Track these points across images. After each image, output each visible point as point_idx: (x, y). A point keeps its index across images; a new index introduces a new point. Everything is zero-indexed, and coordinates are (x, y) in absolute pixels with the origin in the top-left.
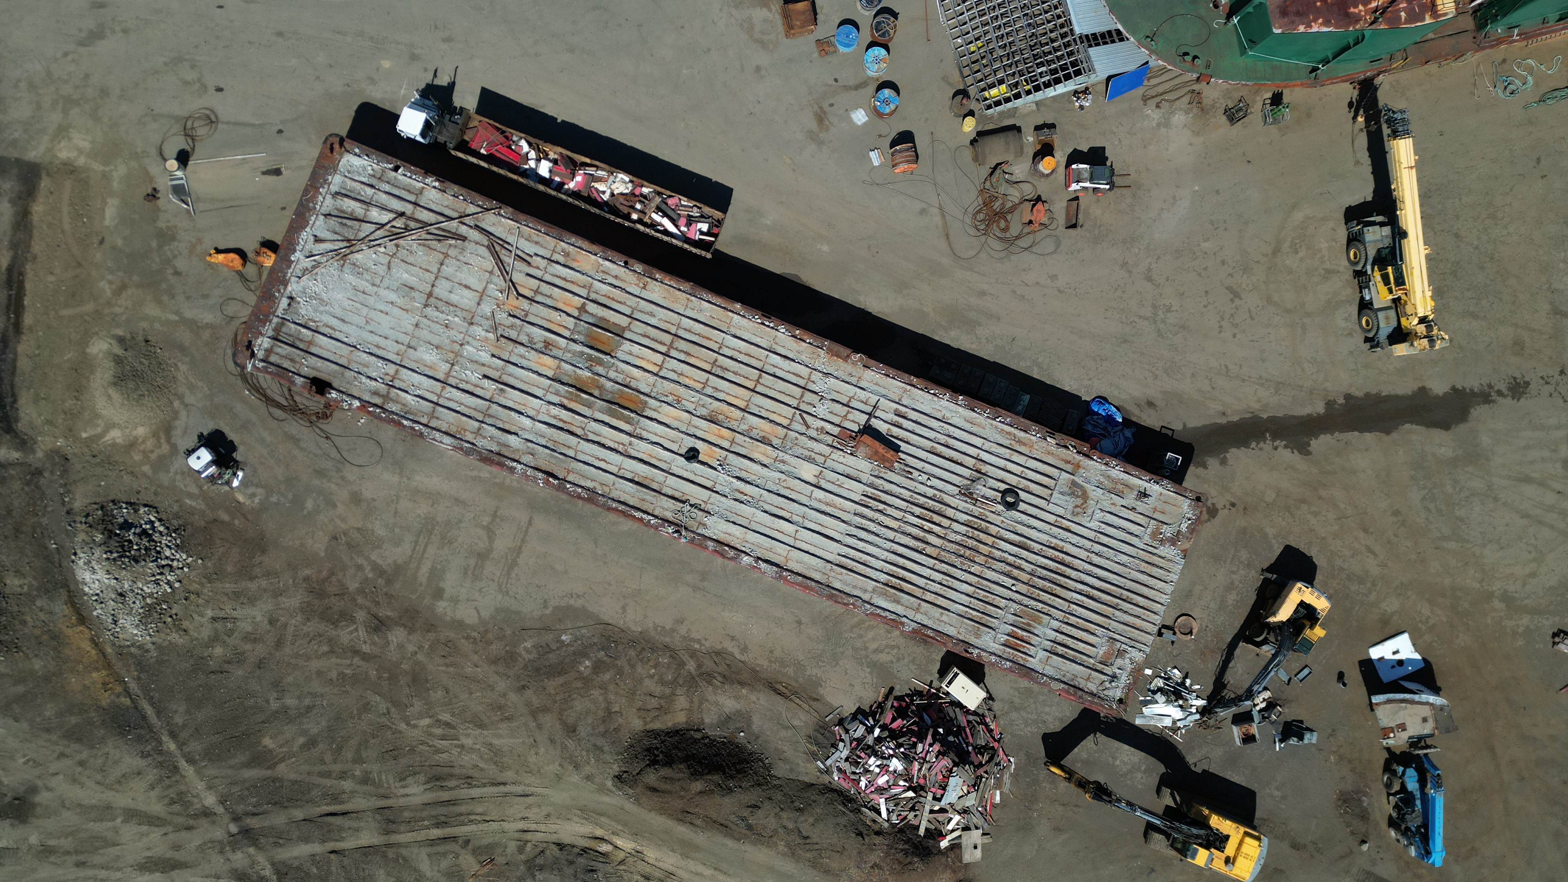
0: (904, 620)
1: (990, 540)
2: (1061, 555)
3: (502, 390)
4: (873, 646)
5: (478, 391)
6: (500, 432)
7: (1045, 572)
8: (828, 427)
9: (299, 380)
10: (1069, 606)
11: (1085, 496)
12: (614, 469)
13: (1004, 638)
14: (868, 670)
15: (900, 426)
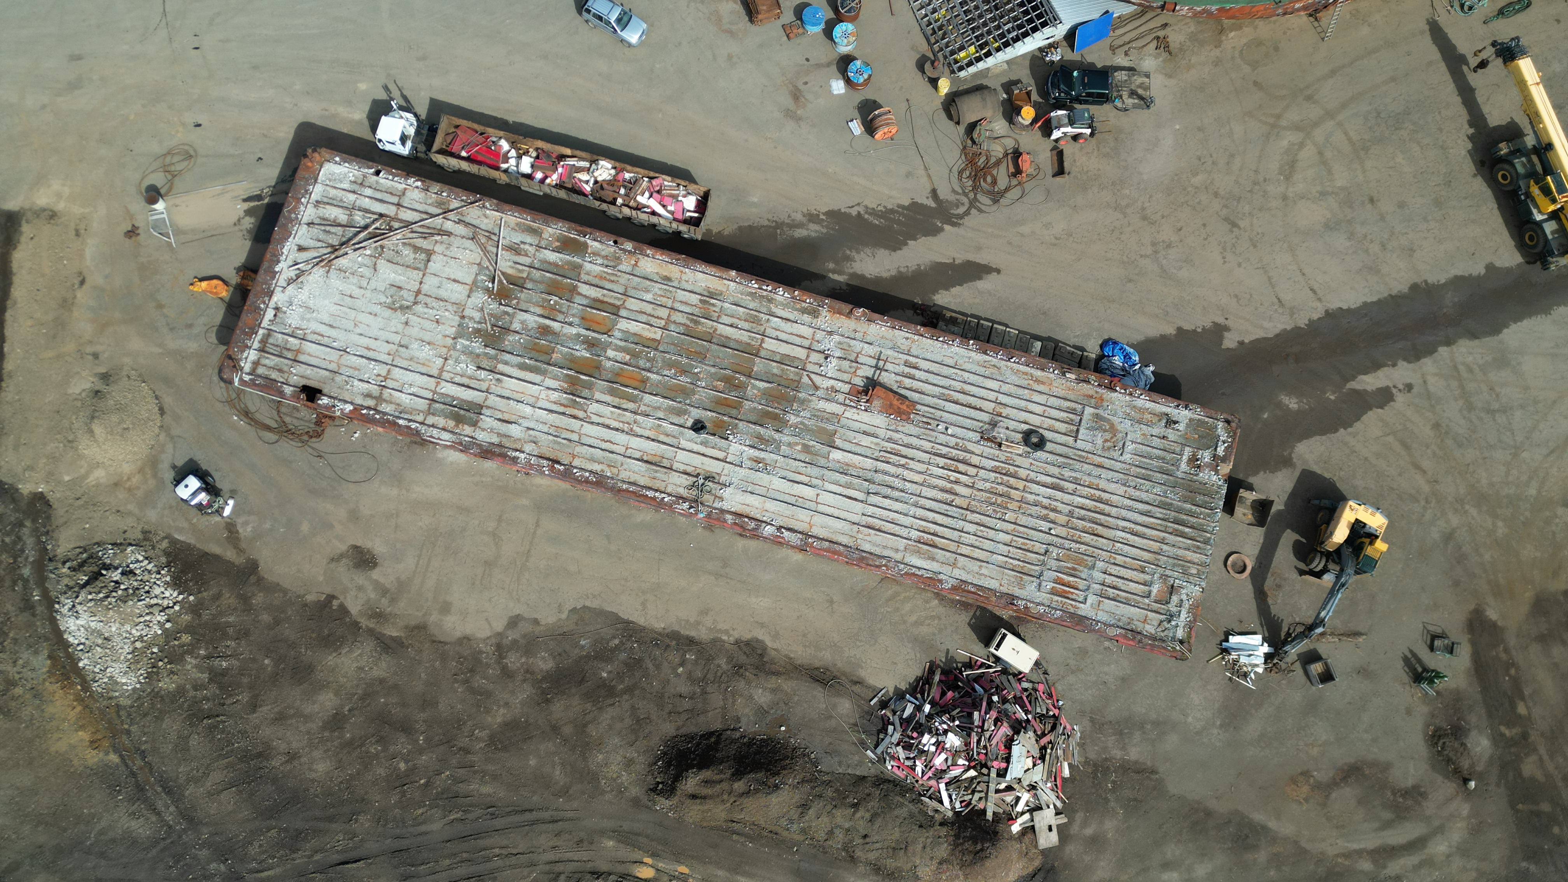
0: (941, 577)
1: (1021, 484)
2: (1098, 493)
3: (498, 380)
4: (913, 618)
5: (473, 383)
6: (499, 423)
7: (1083, 512)
8: (839, 385)
9: (288, 390)
10: (1113, 546)
11: (1113, 430)
12: (621, 450)
13: (1050, 585)
14: (910, 645)
15: (912, 378)
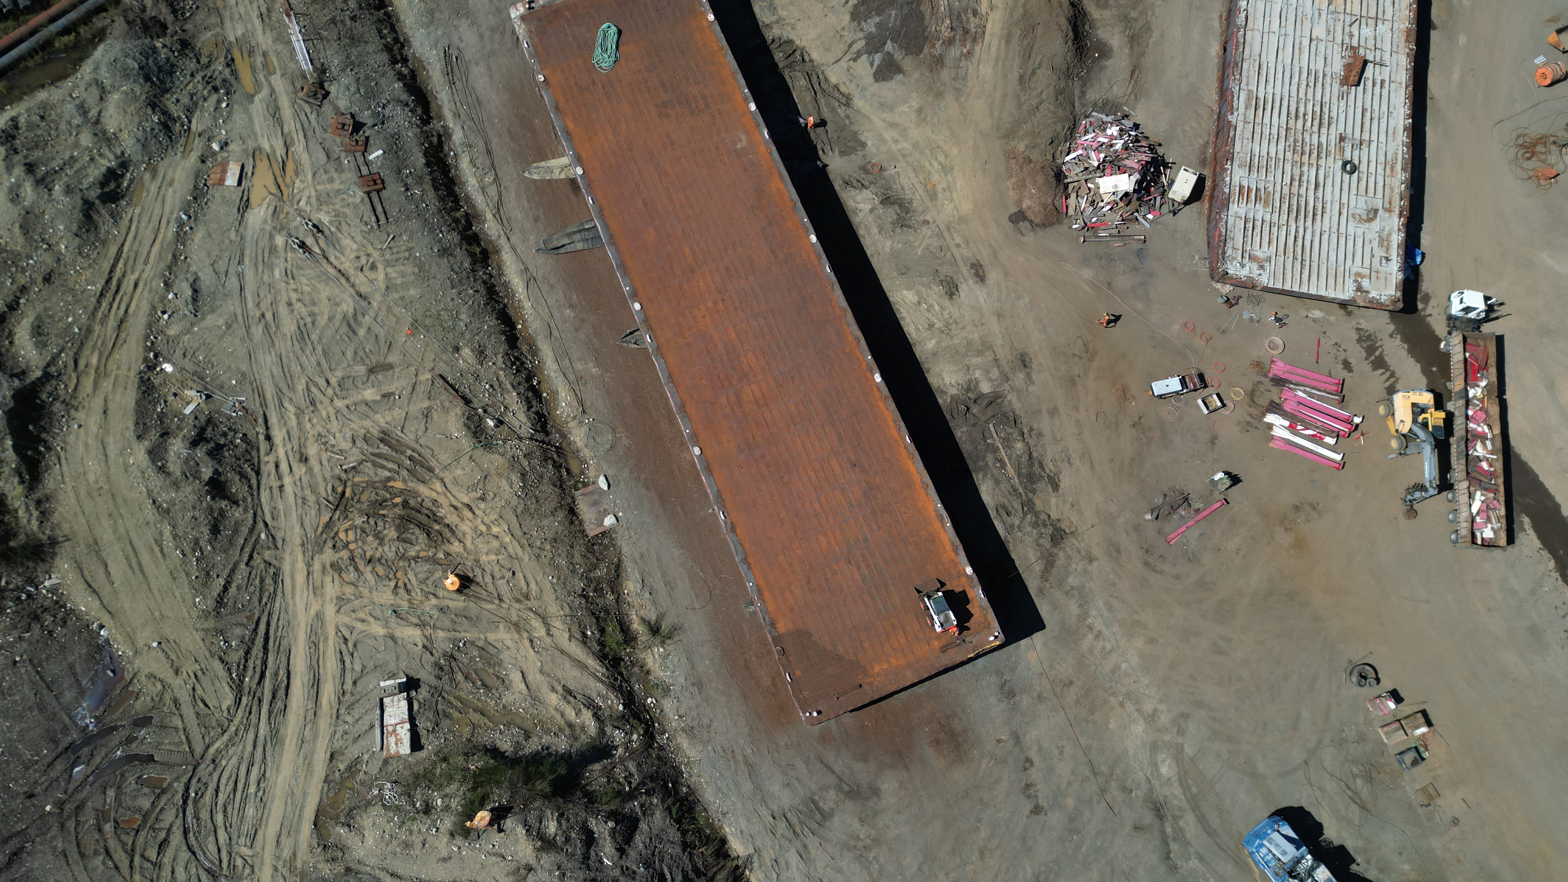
0: (1236, 114)
1: (1313, 161)
2: (1319, 212)
7: (1303, 204)
8: (1356, 39)
10: (1284, 224)
11: (1370, 220)
14: (1169, 129)
15: (1374, 85)
